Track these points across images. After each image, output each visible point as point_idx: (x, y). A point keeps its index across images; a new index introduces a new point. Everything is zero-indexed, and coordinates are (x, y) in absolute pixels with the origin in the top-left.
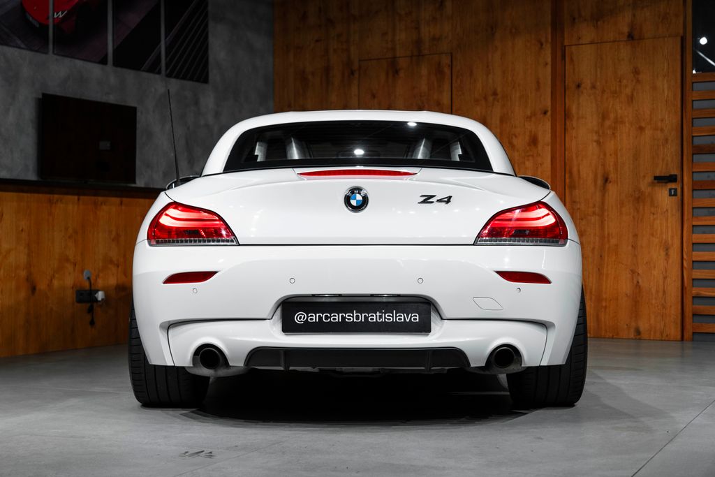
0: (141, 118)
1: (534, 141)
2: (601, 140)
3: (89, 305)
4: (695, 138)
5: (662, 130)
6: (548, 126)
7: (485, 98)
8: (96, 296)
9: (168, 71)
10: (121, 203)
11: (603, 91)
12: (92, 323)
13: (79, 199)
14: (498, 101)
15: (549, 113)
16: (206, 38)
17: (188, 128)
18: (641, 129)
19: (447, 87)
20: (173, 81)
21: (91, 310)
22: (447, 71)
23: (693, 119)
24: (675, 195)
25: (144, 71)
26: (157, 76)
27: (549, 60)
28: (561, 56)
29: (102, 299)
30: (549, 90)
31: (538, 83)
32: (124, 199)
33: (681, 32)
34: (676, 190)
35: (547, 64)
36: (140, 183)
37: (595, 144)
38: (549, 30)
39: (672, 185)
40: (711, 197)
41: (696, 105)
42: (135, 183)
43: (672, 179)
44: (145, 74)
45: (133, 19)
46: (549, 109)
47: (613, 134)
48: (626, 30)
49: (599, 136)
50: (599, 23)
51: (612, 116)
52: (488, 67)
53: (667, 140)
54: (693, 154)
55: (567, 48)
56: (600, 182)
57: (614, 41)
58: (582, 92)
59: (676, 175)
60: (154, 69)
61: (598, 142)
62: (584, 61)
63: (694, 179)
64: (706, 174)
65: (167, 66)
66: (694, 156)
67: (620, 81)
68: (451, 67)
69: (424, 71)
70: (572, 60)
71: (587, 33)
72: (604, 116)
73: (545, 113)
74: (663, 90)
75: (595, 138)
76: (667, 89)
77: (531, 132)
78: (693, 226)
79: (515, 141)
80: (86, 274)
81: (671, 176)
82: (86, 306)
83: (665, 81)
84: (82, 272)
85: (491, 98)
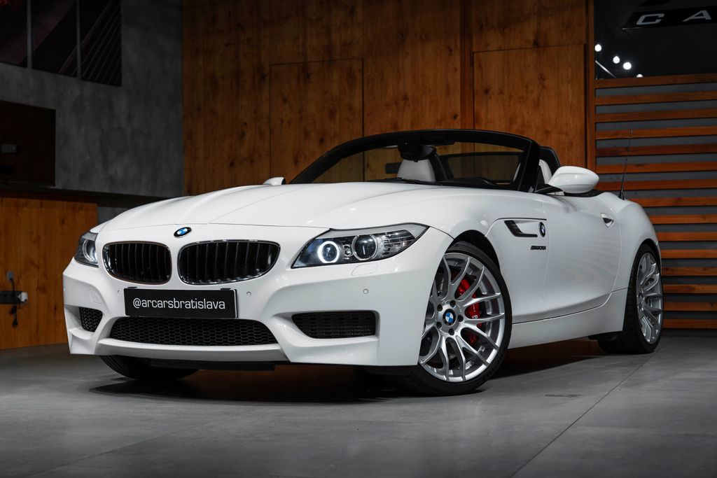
0: (59, 121)
3: (12, 305)
4: (598, 143)
5: (567, 134)
7: (396, 103)
8: (19, 296)
9: (84, 74)
10: (41, 206)
11: (511, 97)
12: (15, 324)
14: (409, 106)
15: (459, 118)
16: (120, 40)
17: (103, 132)
18: (547, 133)
19: (358, 92)
20: (88, 84)
21: (14, 311)
22: (358, 75)
23: (596, 123)
25: (61, 74)
26: (73, 79)
27: (458, 66)
28: (469, 62)
29: (25, 300)
30: (458, 96)
31: (448, 88)
32: (44, 201)
33: (584, 41)
35: (456, 70)
36: (59, 185)
38: (459, 37)
41: (599, 110)
42: (54, 185)
44: (62, 77)
45: (51, 22)
46: (459, 114)
48: (532, 38)
50: (506, 31)
51: (519, 120)
52: (398, 72)
53: (571, 144)
54: (596, 157)
55: (475, 54)
57: (521, 48)
58: (490, 98)
60: (70, 72)
62: (492, 67)
64: (609, 176)
65: (83, 68)
66: (598, 159)
67: (526, 87)
68: (362, 71)
69: (336, 76)
70: (480, 66)
71: (494, 39)
72: (511, 121)
73: (455, 117)
74: (568, 96)
76: (572, 93)
80: (9, 276)
82: (9, 307)
83: (570, 87)
84: (6, 274)
85: (402, 103)
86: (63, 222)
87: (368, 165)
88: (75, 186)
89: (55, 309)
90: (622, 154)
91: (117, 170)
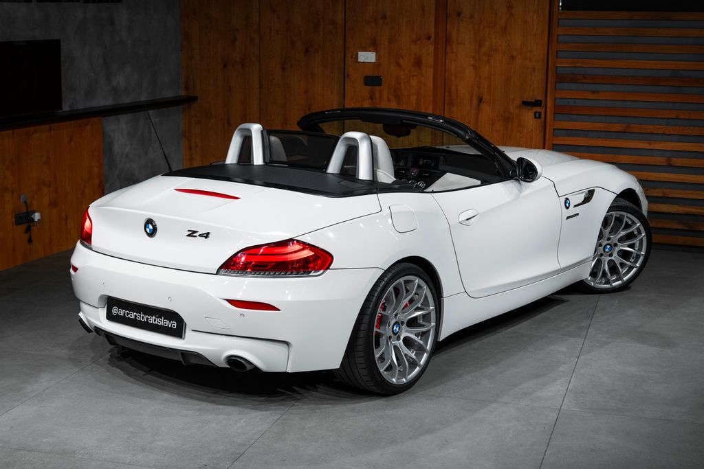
0: (64, 46)
1: (418, 63)
2: (477, 65)
3: (26, 225)
4: (558, 69)
5: (530, 60)
6: (431, 49)
7: (376, 21)
8: (33, 216)
10: (50, 129)
11: (481, 21)
12: (30, 241)
13: (13, 133)
14: (387, 24)
15: (432, 39)
17: (105, 48)
18: (512, 57)
19: (341, 8)
20: (91, 6)
21: (28, 230)
23: (557, 51)
24: (540, 117)
26: (76, 4)
29: (39, 220)
30: (433, 19)
31: (423, 10)
32: (53, 125)
34: (540, 113)
36: (66, 108)
37: (472, 68)
39: (538, 109)
40: (569, 121)
41: (561, 39)
42: (62, 109)
43: (537, 103)
44: (64, 4)
46: (433, 35)
47: (488, 60)
49: (476, 61)
51: (487, 44)
53: (534, 70)
54: (556, 82)
56: (475, 101)
58: (462, 21)
59: (541, 101)
61: (475, 67)
63: (556, 104)
64: (566, 101)
66: (557, 84)
67: (496, 13)
72: (480, 44)
73: (429, 38)
74: (533, 25)
75: (472, 62)
76: (537, 24)
77: (416, 54)
78: (554, 145)
79: (401, 61)
80: (22, 199)
81: (537, 101)
82: (24, 226)
83: (535, 17)
84: (20, 199)
85: (381, 21)
86: (71, 140)
87: (348, 76)
88: (81, 106)
89: (66, 219)
90: (579, 81)
91: (120, 80)
